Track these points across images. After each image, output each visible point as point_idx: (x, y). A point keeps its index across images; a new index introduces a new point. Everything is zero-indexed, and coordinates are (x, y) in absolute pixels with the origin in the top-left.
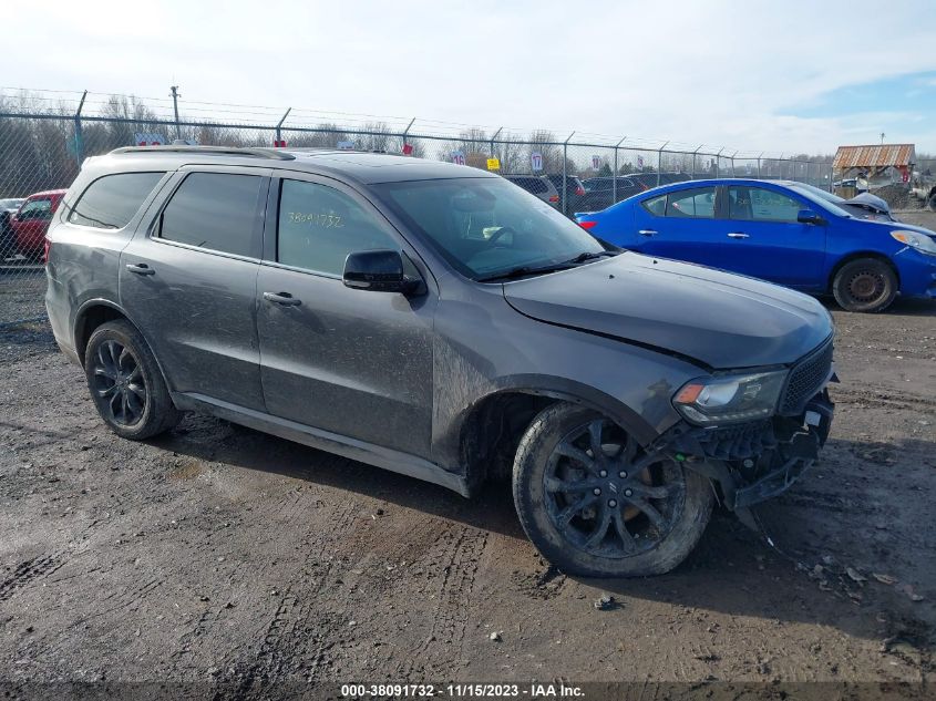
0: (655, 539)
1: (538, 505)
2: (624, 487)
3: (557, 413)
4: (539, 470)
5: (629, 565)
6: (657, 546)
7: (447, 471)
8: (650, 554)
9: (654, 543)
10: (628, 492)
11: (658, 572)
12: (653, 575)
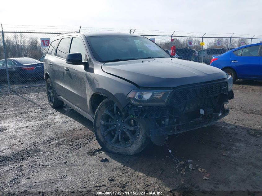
0: (130, 143)
1: (98, 128)
2: (123, 125)
4: (99, 117)
5: (121, 151)
8: (128, 148)
9: (129, 145)
10: (124, 127)
11: (128, 154)
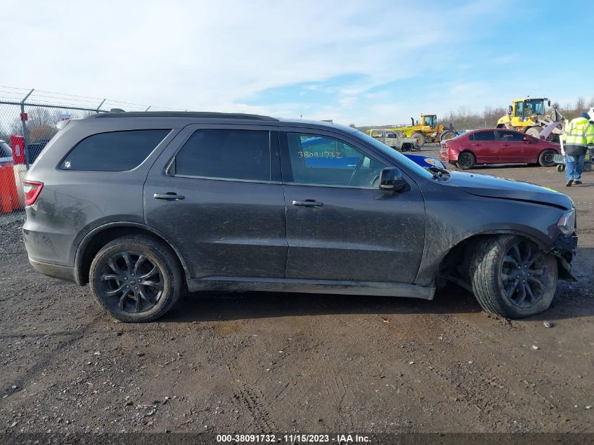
2: (527, 272)
3: (504, 241)
4: (500, 270)
6: (541, 298)
7: (424, 287)
8: (540, 301)
10: (528, 275)
12: (545, 311)
